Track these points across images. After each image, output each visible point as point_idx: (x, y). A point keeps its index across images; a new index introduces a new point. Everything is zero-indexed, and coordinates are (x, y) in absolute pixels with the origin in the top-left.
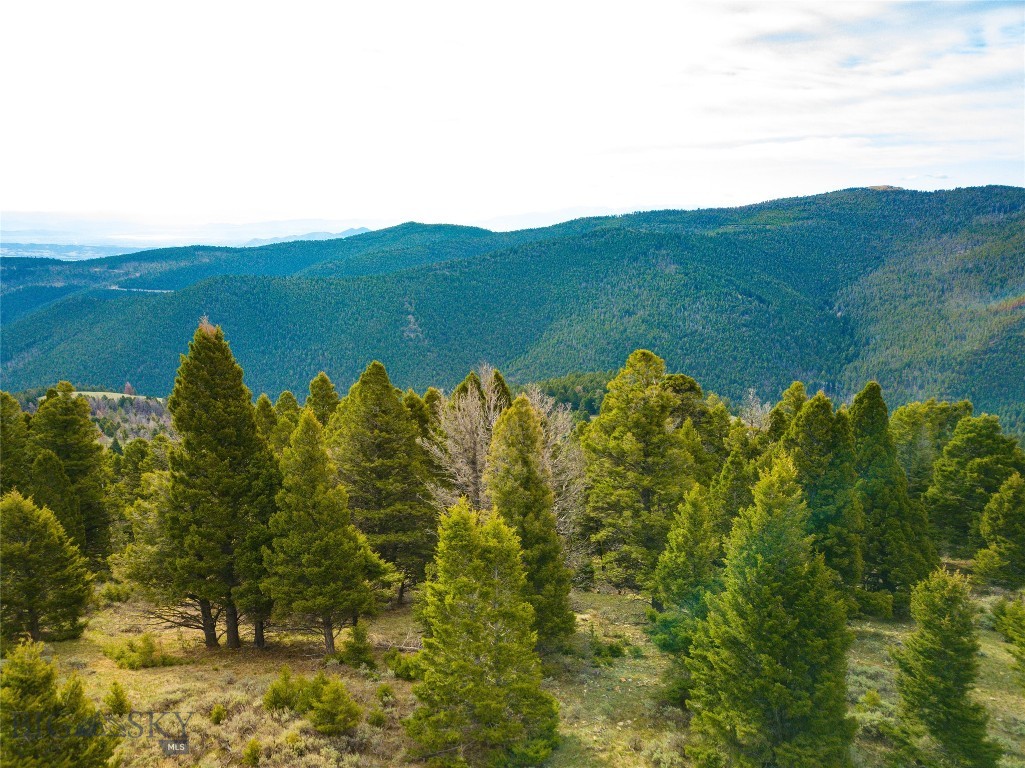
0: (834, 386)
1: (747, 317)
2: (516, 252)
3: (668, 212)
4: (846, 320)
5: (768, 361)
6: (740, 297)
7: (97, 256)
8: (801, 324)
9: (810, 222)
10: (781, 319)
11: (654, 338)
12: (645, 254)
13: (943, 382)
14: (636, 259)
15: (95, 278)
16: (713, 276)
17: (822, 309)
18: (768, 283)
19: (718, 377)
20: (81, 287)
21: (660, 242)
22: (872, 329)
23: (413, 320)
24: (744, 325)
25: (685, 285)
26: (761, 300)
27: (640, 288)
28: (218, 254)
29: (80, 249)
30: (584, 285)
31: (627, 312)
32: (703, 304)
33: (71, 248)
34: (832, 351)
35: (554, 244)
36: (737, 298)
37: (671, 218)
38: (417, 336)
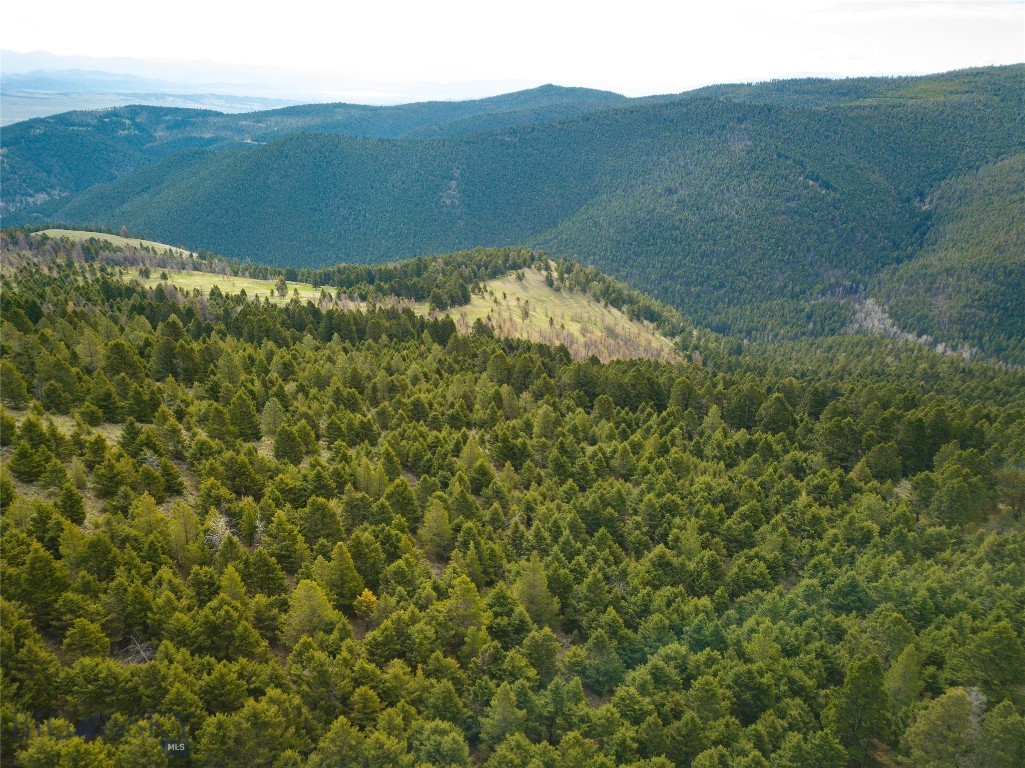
0: (857, 287)
1: (792, 205)
3: (810, 81)
4: (928, 216)
5: (792, 253)
9: (965, 96)
11: (681, 220)
12: (723, 127)
13: (977, 292)
14: (710, 133)
15: (241, 131)
17: (908, 200)
19: (728, 267)
20: (225, 139)
21: (746, 113)
22: (950, 226)
23: (454, 186)
25: (742, 164)
27: (696, 165)
28: (354, 111)
30: (643, 158)
33: (229, 99)
34: (884, 249)
37: (810, 87)
38: (453, 202)
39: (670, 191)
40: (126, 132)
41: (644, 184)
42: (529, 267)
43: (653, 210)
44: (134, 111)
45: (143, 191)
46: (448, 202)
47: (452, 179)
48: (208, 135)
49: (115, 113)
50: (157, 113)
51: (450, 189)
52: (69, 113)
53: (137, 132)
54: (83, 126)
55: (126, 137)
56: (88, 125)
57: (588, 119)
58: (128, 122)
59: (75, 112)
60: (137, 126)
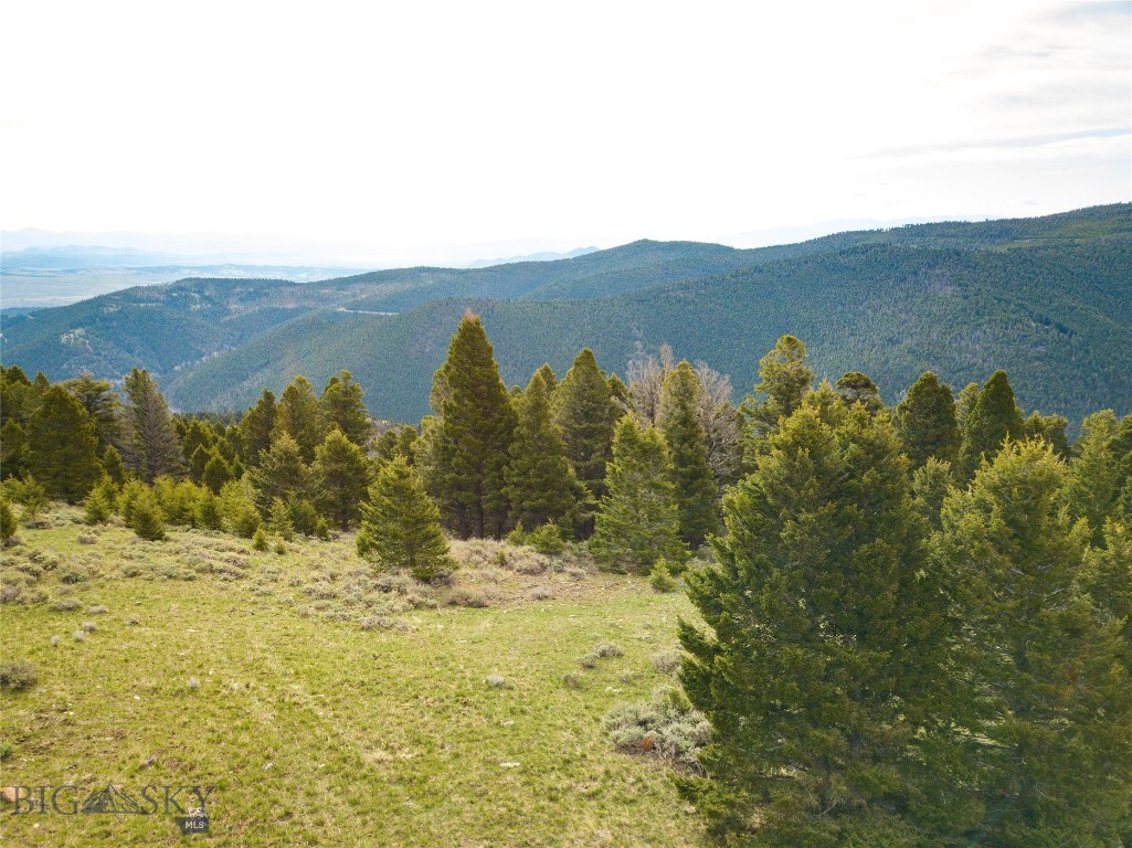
1: (1041, 349)
2: (761, 271)
3: (947, 225)
6: (1034, 325)
7: (325, 278)
8: (1116, 358)
10: (1087, 352)
12: (915, 273)
14: (904, 279)
15: (324, 300)
16: (1000, 300)
18: (1072, 309)
20: (311, 309)
21: (935, 259)
23: (640, 347)
24: (1038, 359)
25: (964, 310)
26: (1063, 330)
27: (907, 314)
28: (443, 275)
29: (310, 270)
30: (839, 308)
31: (891, 340)
32: (985, 332)
33: (301, 269)
35: (806, 263)
36: (1029, 327)
37: (952, 231)
40: (198, 306)
43: (887, 361)
44: (201, 284)
45: (261, 366)
48: (292, 306)
49: (181, 287)
50: (226, 286)
52: (132, 289)
53: (209, 306)
54: (153, 302)
55: (200, 311)
56: (157, 301)
58: (196, 295)
59: (138, 287)
60: (208, 299)
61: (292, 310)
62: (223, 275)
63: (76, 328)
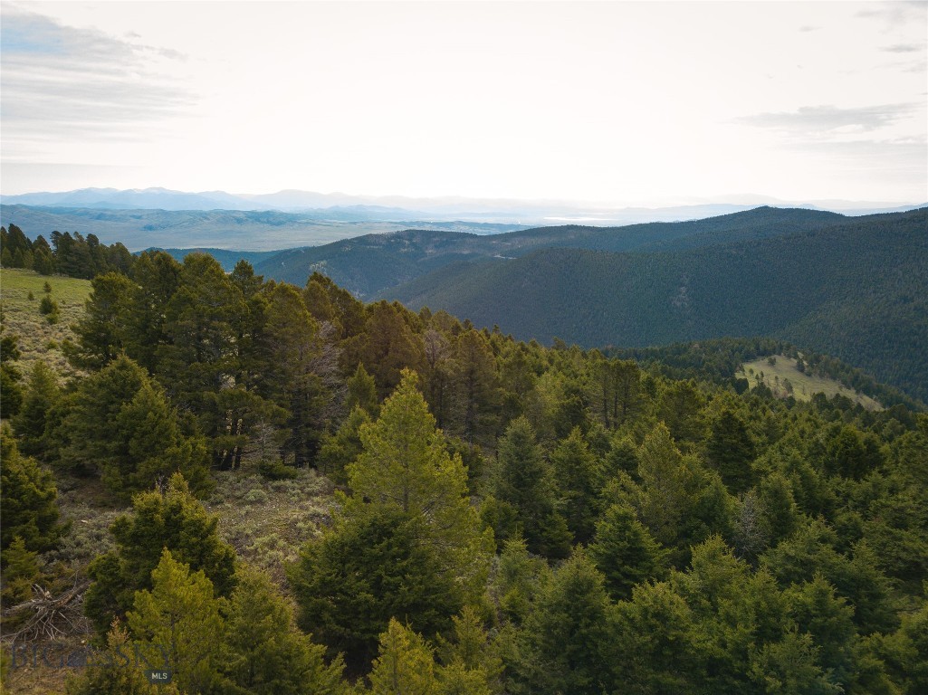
15: (490, 248)
20: (479, 255)
23: (684, 291)
28: (584, 232)
33: (484, 226)
38: (683, 305)
39: (906, 300)
40: (406, 250)
41: (874, 292)
42: (780, 354)
43: (888, 316)
44: (411, 234)
46: (678, 304)
47: (682, 285)
48: (466, 252)
49: (398, 236)
50: (428, 236)
51: (680, 293)
52: (367, 236)
53: (413, 250)
54: (376, 245)
55: (405, 253)
56: (380, 244)
57: (814, 235)
58: (407, 242)
59: (371, 235)
60: (414, 245)
61: (466, 255)
62: (427, 228)
63: (322, 260)
